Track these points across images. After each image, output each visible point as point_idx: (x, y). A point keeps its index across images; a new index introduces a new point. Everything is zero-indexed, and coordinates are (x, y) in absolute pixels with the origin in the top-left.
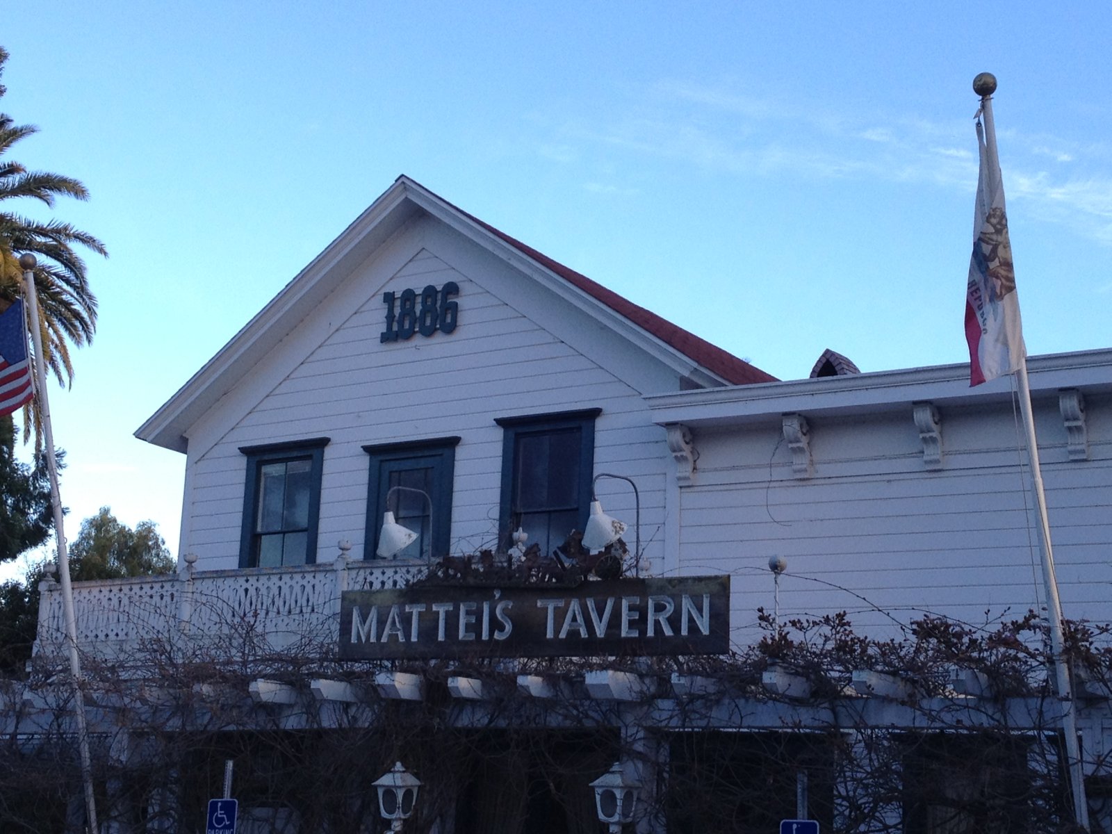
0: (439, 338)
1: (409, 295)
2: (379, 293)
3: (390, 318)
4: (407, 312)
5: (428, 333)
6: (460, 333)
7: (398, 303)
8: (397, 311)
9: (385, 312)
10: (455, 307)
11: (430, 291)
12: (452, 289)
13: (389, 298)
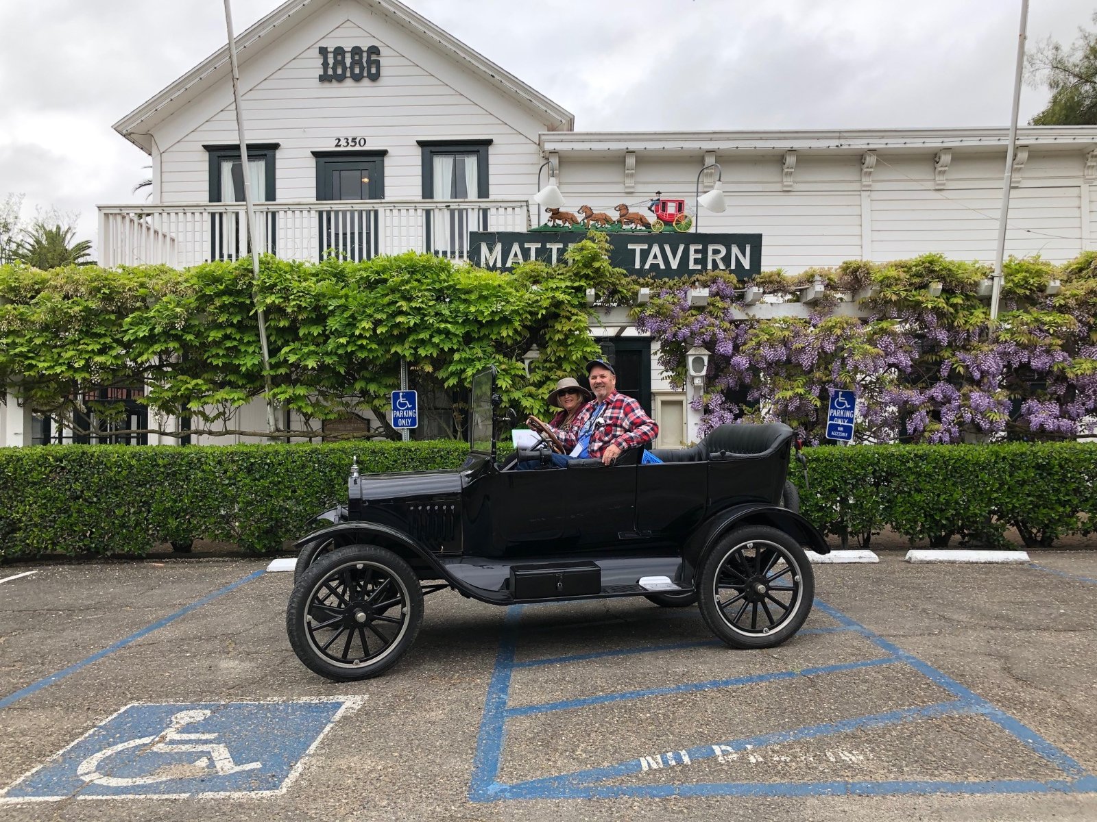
0: (366, 82)
1: (339, 51)
2: (314, 46)
3: (325, 65)
4: (339, 62)
5: (357, 78)
6: (383, 81)
7: (331, 56)
8: (331, 61)
9: (321, 61)
10: (377, 63)
11: (356, 51)
12: (374, 50)
13: (323, 51)
